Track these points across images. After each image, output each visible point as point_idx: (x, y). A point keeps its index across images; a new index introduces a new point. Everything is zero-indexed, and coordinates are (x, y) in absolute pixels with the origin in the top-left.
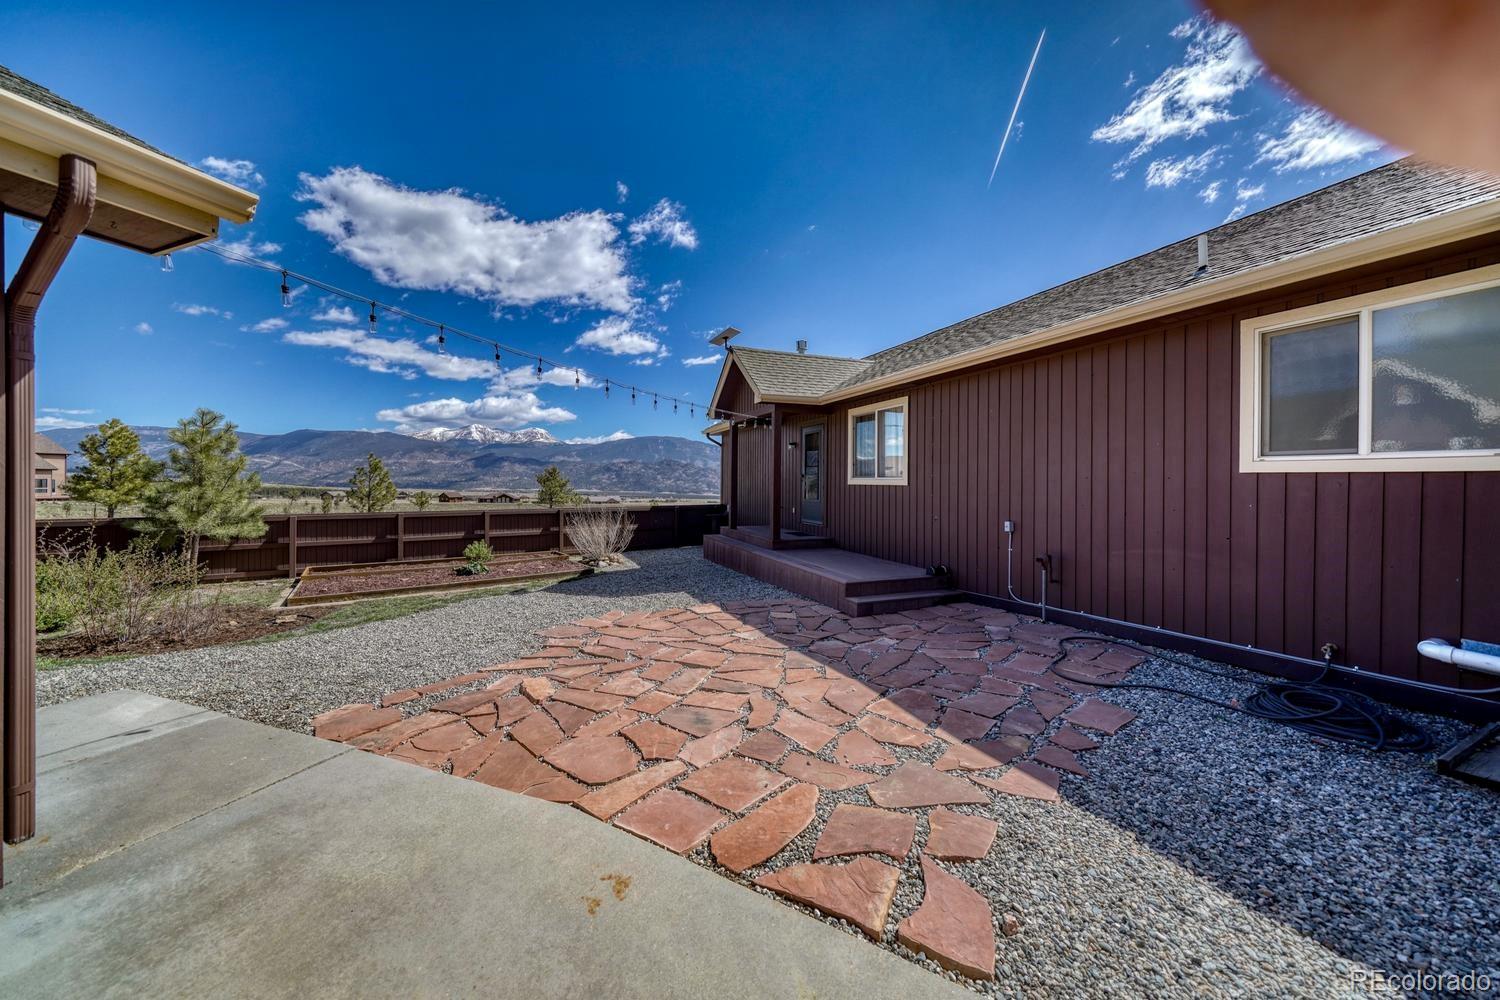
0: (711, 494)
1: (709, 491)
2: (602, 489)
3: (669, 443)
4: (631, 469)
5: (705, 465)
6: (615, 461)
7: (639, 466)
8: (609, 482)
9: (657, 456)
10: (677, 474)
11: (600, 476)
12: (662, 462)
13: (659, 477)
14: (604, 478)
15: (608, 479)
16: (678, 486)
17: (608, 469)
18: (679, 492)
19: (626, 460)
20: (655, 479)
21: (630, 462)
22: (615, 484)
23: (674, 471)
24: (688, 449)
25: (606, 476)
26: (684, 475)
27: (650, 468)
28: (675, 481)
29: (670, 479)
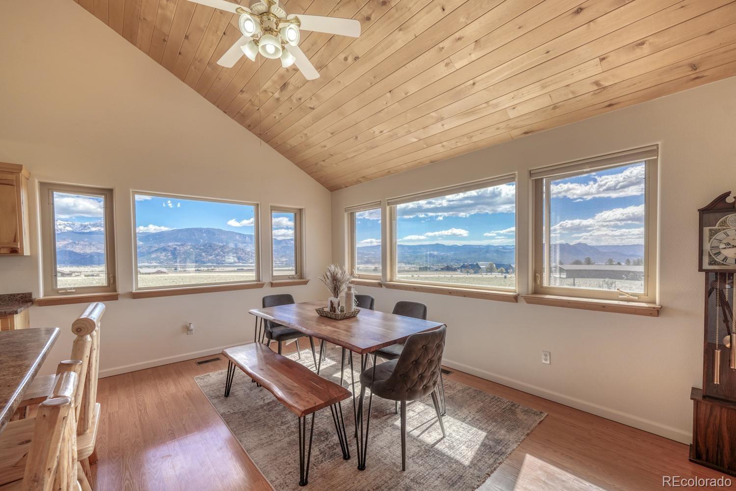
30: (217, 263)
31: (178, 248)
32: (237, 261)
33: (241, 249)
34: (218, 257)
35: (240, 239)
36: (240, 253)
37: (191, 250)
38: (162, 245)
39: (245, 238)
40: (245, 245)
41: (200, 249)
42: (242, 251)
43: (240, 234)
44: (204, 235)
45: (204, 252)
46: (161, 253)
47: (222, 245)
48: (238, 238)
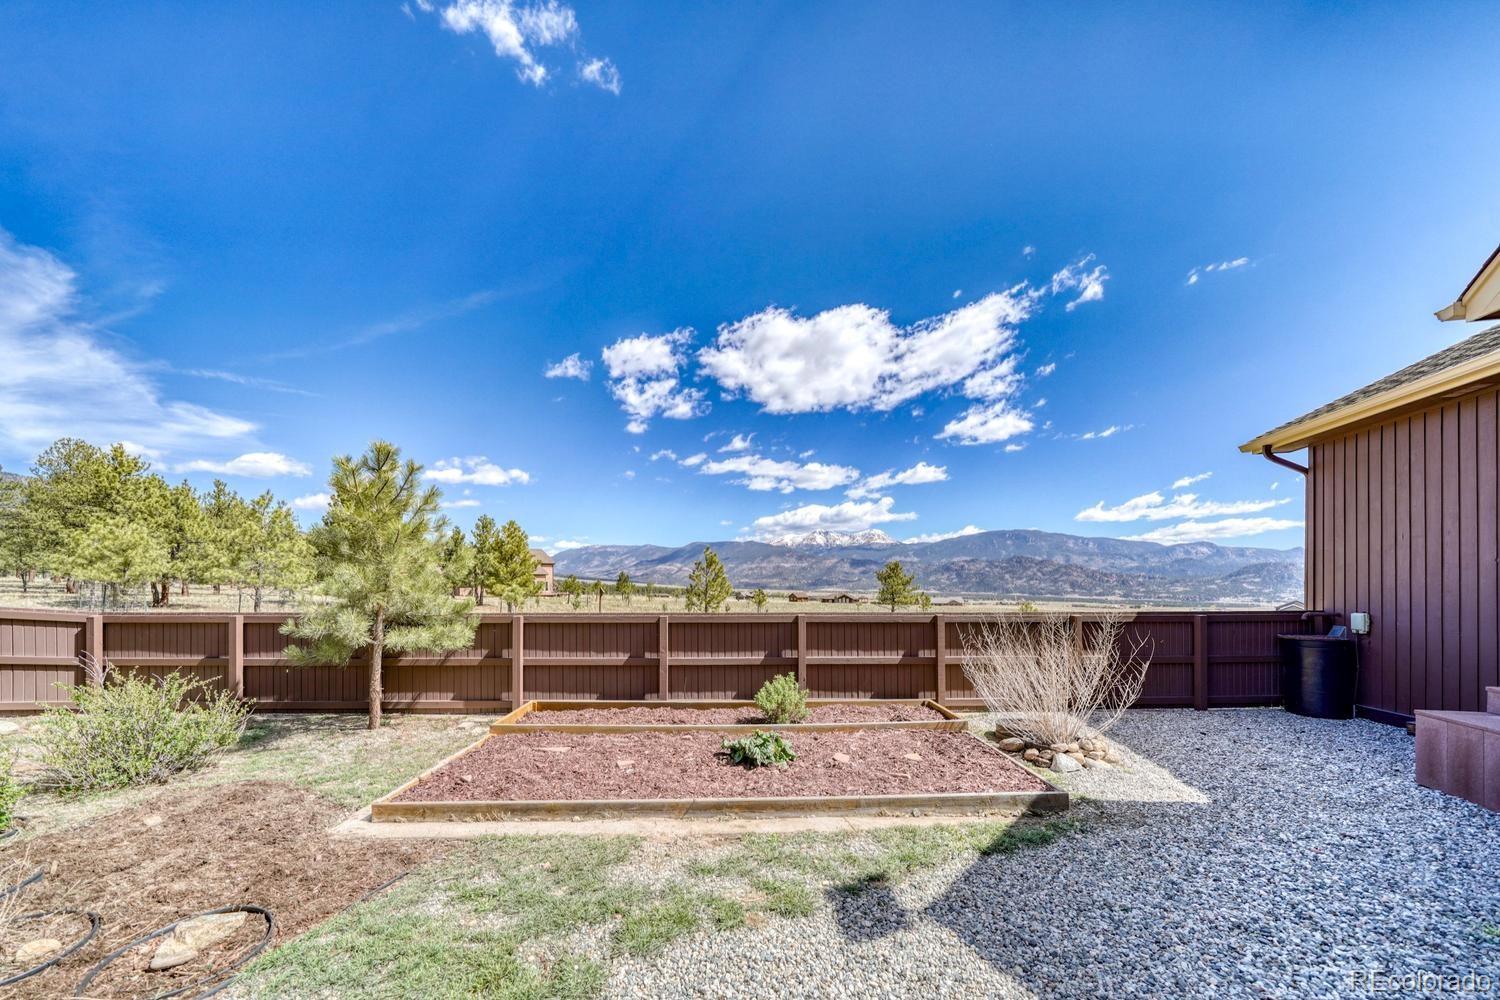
0: (1076, 596)
1: (1074, 592)
2: (942, 589)
3: (1019, 537)
4: (973, 568)
5: (1068, 561)
6: (955, 560)
7: (983, 564)
8: (948, 582)
9: (1004, 552)
10: (1029, 573)
11: (939, 576)
12: (1011, 560)
13: (1007, 576)
14: (943, 578)
15: (948, 579)
16: (1031, 586)
17: (947, 569)
18: (1033, 594)
19: (968, 559)
20: (1002, 578)
21: (972, 561)
22: (955, 585)
23: (1026, 569)
24: (1043, 543)
25: (946, 576)
26: (1039, 574)
27: (997, 567)
28: (1028, 581)
29: (1020, 578)
30: (1030, 593)
31: (966, 566)
32: (1069, 590)
33: (1077, 566)
34: (1032, 582)
35: (1076, 548)
36: (1075, 574)
37: (987, 569)
38: (944, 561)
39: (1087, 544)
40: (1086, 558)
41: (1002, 568)
42: (1079, 570)
43: (1076, 538)
44: (1009, 542)
45: (1007, 573)
46: (943, 574)
47: (1040, 559)
48: (1071, 545)
